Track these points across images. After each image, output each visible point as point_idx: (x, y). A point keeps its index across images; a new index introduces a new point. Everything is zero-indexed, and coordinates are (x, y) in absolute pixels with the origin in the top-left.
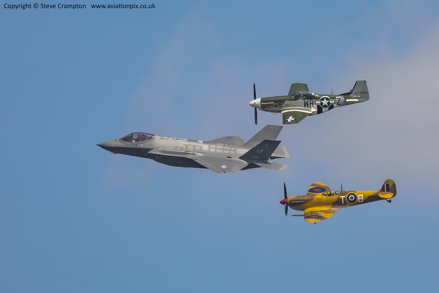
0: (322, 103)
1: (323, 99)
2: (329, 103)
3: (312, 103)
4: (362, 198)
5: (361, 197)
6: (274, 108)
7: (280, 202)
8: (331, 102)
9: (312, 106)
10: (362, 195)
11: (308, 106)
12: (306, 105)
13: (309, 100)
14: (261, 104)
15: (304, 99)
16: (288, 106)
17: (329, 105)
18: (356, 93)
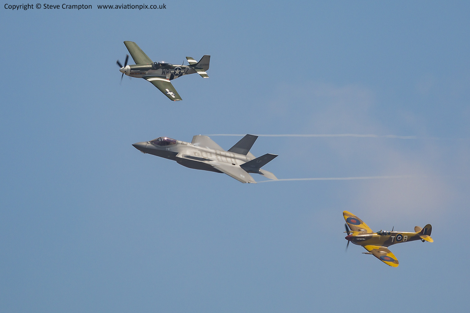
0: (175, 72)
1: (176, 69)
2: (180, 72)
3: (168, 72)
4: (407, 239)
5: (406, 237)
6: (139, 75)
7: (345, 238)
8: (182, 71)
9: (167, 74)
10: (407, 236)
11: (164, 75)
12: (163, 74)
13: (166, 70)
14: (131, 72)
15: (163, 69)
16: (150, 74)
17: (179, 74)
18: (201, 65)
